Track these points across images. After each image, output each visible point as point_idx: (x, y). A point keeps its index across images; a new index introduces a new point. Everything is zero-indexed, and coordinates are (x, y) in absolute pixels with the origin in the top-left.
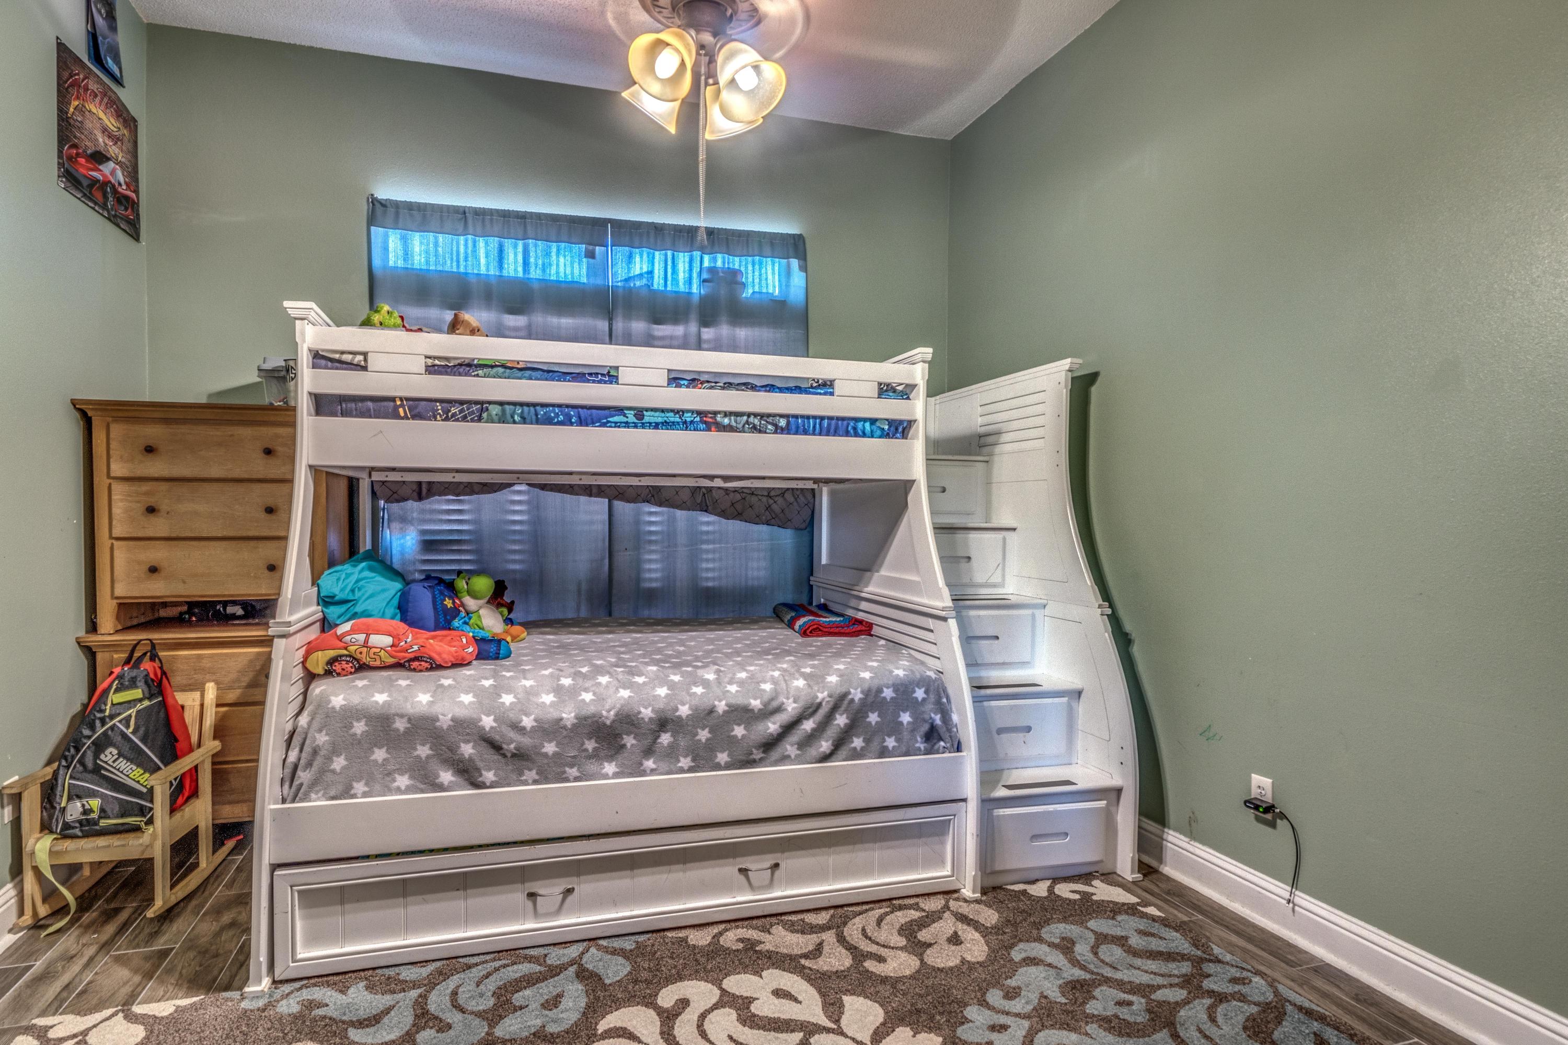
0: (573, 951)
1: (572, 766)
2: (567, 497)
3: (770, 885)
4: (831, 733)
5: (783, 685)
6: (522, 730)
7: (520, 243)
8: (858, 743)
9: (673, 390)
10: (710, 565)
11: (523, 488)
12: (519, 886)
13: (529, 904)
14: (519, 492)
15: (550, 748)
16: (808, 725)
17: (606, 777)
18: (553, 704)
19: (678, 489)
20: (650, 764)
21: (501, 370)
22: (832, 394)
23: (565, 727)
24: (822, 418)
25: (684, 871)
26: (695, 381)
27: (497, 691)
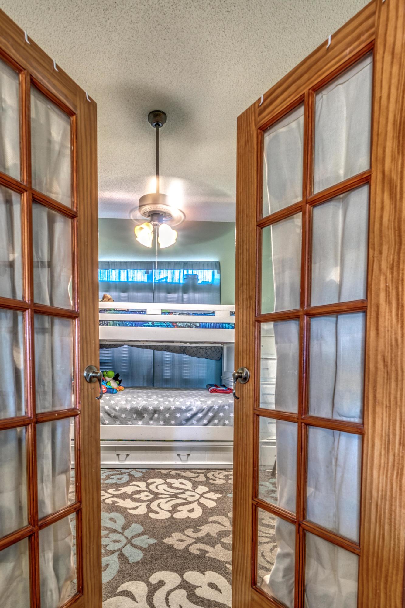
0: (129, 471)
1: (129, 421)
2: (140, 349)
3: (187, 460)
4: (208, 418)
5: (193, 403)
6: (116, 410)
7: (126, 271)
8: (216, 421)
9: (163, 316)
10: (187, 372)
11: (127, 346)
12: (114, 452)
13: (117, 457)
14: (125, 348)
15: (123, 416)
16: (200, 415)
17: (139, 425)
18: (124, 404)
19: (175, 347)
20: (151, 422)
21: (113, 311)
22: (215, 315)
23: (127, 410)
24: (211, 323)
25: (161, 453)
26: (170, 313)
27: (110, 400)
